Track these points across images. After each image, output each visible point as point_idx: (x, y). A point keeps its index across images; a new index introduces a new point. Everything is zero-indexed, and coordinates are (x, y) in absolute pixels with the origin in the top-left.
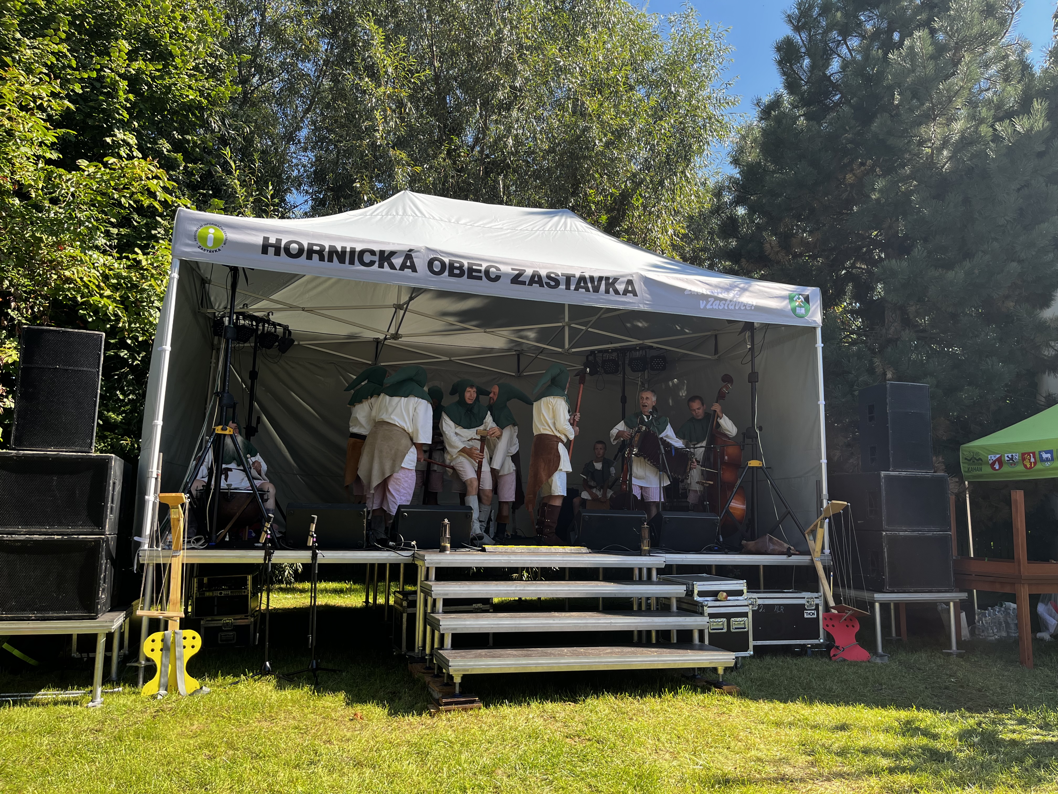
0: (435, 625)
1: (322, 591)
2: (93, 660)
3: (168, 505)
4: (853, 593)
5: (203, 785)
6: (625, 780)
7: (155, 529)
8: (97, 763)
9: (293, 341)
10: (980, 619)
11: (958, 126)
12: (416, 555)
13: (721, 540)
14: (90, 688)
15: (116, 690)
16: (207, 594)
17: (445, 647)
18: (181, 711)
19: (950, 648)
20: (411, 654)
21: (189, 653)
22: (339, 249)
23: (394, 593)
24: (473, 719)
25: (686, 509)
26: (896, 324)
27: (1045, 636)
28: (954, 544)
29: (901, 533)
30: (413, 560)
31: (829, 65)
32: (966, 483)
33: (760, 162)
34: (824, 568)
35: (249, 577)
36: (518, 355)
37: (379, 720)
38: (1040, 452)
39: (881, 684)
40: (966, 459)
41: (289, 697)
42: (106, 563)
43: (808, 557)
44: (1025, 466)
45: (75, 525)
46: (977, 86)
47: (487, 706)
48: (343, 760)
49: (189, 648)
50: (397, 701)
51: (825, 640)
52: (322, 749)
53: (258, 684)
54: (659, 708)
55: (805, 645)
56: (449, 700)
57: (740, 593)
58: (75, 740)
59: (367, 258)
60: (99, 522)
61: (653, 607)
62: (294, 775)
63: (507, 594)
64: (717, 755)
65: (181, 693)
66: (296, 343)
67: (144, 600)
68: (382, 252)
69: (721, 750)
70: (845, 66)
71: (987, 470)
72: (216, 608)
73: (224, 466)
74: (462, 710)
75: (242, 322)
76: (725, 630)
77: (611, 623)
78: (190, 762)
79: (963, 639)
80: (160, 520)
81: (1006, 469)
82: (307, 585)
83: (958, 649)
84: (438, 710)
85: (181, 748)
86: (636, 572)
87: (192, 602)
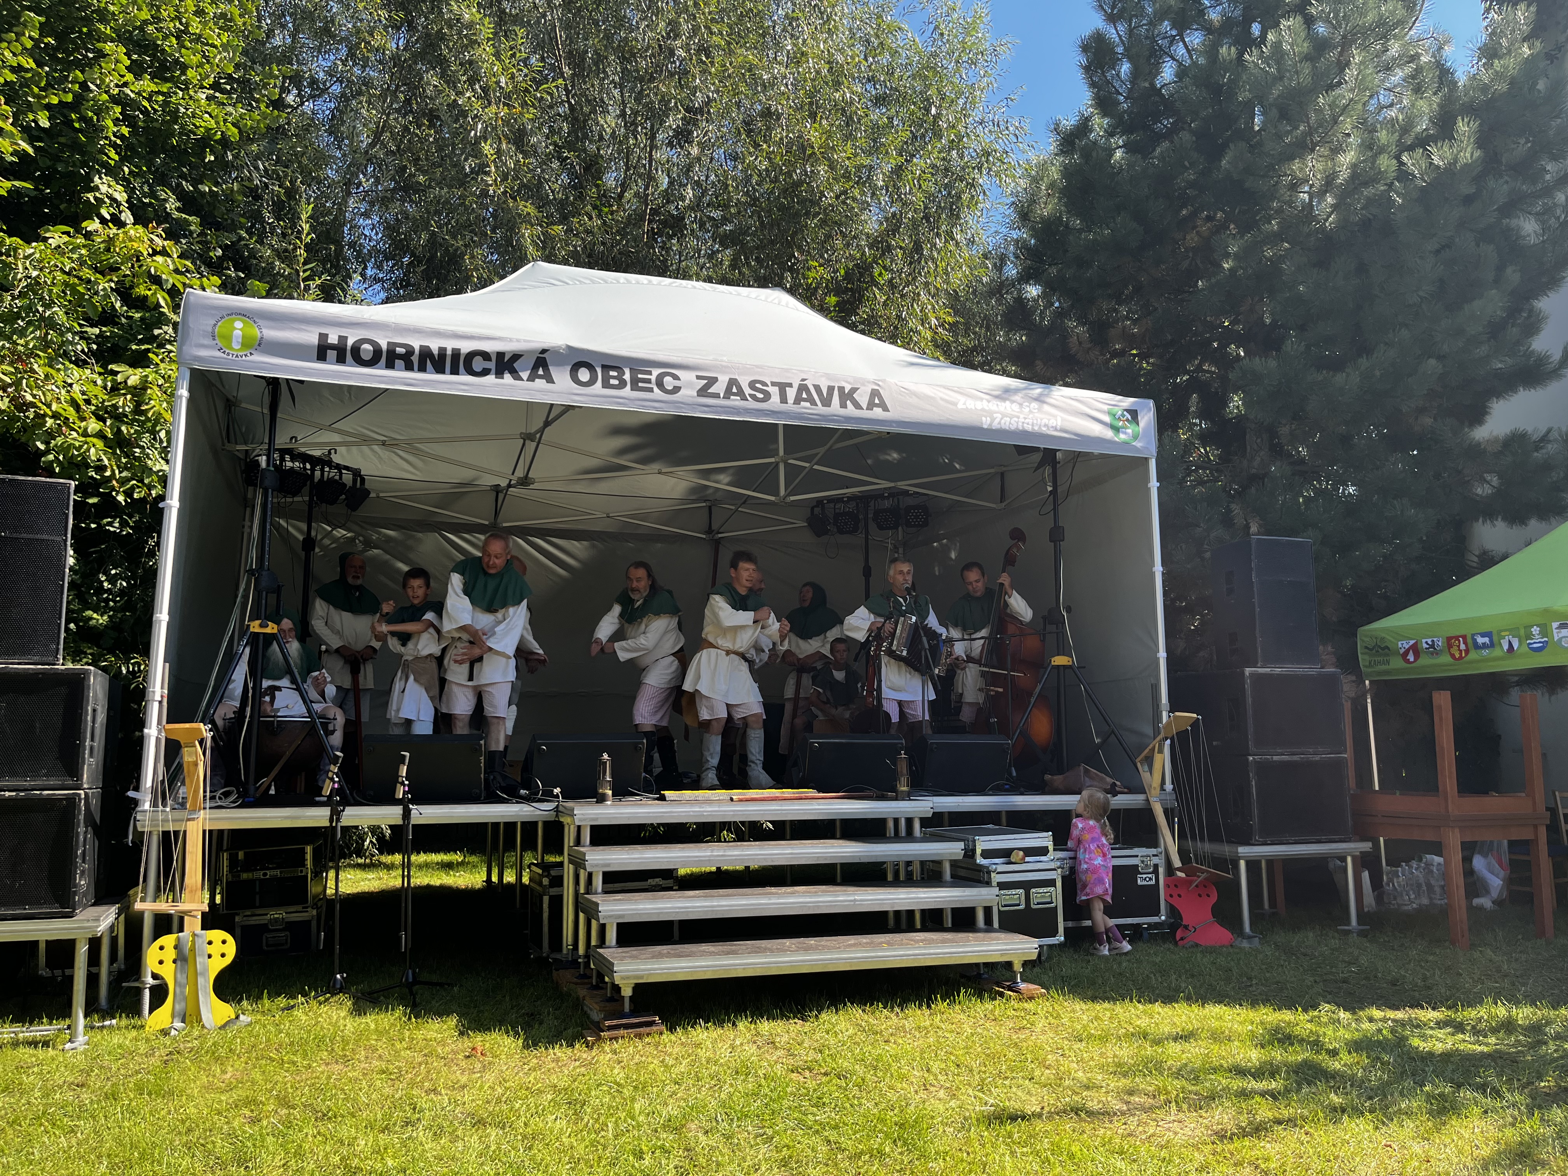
0: (591, 912)
1: (420, 867)
2: (71, 979)
3: (178, 742)
4: (1207, 847)
5: (242, 1162)
6: (880, 1131)
7: (161, 778)
8: (79, 1135)
9: (369, 493)
10: (1390, 880)
11: (1347, 159)
12: (561, 808)
13: (1014, 774)
14: (68, 1022)
15: (107, 1023)
16: (245, 876)
17: (607, 943)
18: (207, 1052)
19: (1348, 923)
20: (558, 956)
21: (217, 965)
22: (436, 352)
23: (529, 867)
24: (652, 1049)
25: (961, 729)
26: (1262, 453)
27: (1485, 902)
28: (1351, 773)
29: (1275, 758)
30: (557, 816)
31: (1158, 73)
32: (1367, 682)
33: (1061, 217)
34: (1166, 811)
35: (309, 849)
36: (710, 508)
37: (509, 1056)
38: (1473, 635)
39: (1250, 979)
40: (1366, 648)
41: (373, 1026)
42: (86, 832)
43: (1141, 797)
44: (1453, 656)
45: (35, 775)
46: (1374, 101)
47: (672, 1029)
48: (456, 1117)
49: (216, 957)
50: (536, 1026)
51: (1167, 917)
52: (423, 1103)
53: (324, 1009)
54: (928, 1023)
55: (1139, 925)
56: (615, 1022)
57: (1043, 851)
58: (44, 1101)
59: (478, 364)
60: (73, 770)
61: (917, 875)
62: (381, 1143)
63: (700, 862)
64: (1014, 1089)
65: (208, 1026)
66: (372, 495)
67: (144, 890)
68: (500, 355)
69: (1021, 1082)
70: (1182, 73)
71: (1397, 663)
72: (257, 897)
73: (266, 683)
74: (635, 1036)
75: (289, 464)
76: (1022, 907)
77: (855, 900)
78: (222, 1128)
79: (1366, 910)
80: (168, 764)
81: (1424, 661)
82: (397, 858)
83: (1359, 923)
84: (599, 1038)
85: (208, 1107)
86: (891, 824)
87: (222, 889)
